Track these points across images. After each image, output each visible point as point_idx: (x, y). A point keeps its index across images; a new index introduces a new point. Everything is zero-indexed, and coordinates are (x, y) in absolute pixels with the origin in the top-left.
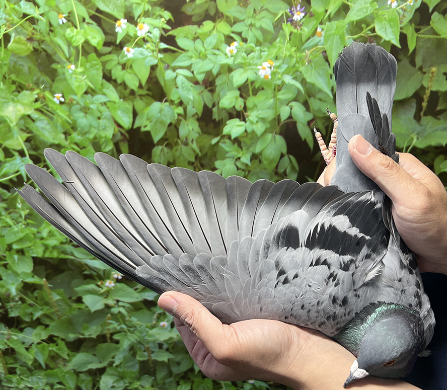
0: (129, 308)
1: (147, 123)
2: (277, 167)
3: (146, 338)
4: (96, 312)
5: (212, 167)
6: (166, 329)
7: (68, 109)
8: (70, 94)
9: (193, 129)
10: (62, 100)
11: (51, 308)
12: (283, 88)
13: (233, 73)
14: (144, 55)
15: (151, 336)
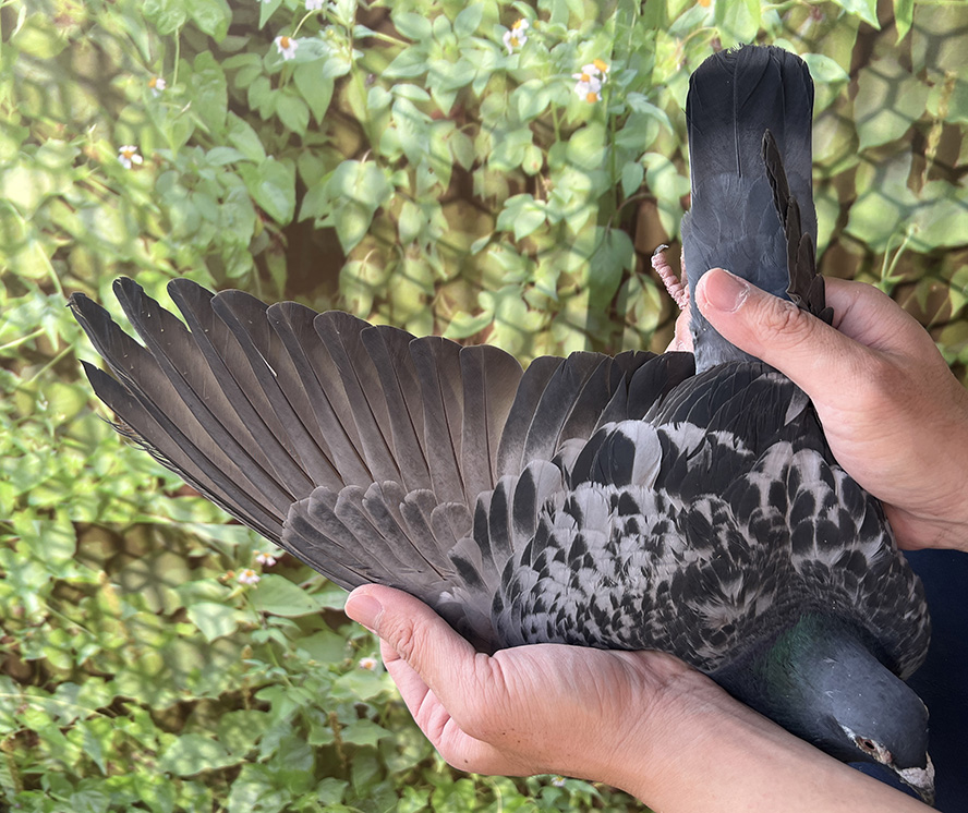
0: (290, 629)
1: (328, 209)
2: (614, 302)
3: (330, 695)
4: (218, 640)
5: (473, 305)
6: (373, 673)
7: (150, 178)
9: (430, 221)
10: (138, 160)
11: (117, 635)
12: (627, 123)
13: (518, 91)
14: (320, 54)
15: (340, 690)
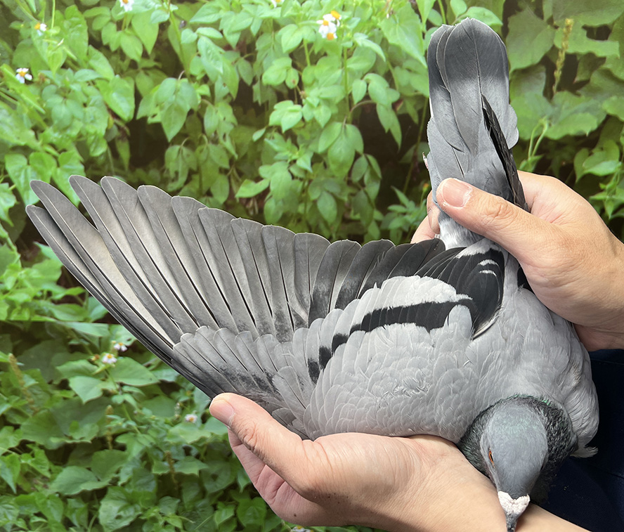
0: (138, 394)
1: (157, 110)
2: (350, 173)
3: (166, 440)
4: (89, 402)
5: (256, 175)
6: (195, 425)
7: (37, 92)
8: (41, 69)
9: (224, 119)
10: (29, 77)
11: (23, 398)
12: (354, 53)
13: (280, 32)
14: (149, 8)
15: (173, 436)
